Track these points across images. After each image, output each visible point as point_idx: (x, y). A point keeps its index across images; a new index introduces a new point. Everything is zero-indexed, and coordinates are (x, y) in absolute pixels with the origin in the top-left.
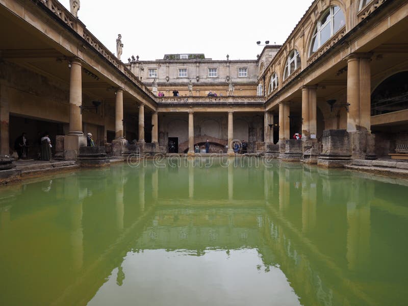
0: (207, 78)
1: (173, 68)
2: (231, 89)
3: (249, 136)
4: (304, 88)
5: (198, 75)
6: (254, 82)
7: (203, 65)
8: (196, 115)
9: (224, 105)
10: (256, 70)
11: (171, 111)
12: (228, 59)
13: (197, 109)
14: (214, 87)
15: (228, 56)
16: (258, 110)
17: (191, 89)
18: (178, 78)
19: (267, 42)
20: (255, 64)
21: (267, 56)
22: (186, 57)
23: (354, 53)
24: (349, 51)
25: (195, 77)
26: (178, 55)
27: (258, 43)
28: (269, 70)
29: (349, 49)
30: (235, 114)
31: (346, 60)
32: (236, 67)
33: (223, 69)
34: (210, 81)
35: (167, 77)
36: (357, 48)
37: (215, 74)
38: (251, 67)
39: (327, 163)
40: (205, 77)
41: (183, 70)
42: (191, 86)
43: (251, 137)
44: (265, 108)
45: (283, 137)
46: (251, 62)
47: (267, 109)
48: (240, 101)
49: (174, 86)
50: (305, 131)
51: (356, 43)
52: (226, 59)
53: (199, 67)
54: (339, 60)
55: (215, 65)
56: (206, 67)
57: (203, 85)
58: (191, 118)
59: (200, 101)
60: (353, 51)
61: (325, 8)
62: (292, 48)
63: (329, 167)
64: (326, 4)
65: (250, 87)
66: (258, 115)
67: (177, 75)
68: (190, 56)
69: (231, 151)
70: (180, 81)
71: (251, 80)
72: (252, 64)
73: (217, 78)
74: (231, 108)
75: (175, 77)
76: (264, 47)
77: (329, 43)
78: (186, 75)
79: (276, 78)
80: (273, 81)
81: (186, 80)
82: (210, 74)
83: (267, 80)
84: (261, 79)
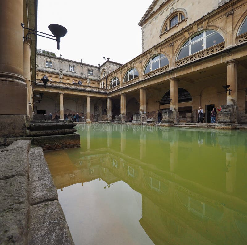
0: (68, 71)
1: (41, 58)
2: (89, 82)
3: (95, 111)
4: (141, 88)
5: (61, 68)
6: (98, 80)
7: (65, 62)
8: (65, 95)
9: (85, 91)
10: (98, 72)
11: (46, 91)
12: (81, 62)
13: (66, 91)
14: (72, 78)
15: (82, 60)
16: (104, 96)
17: (62, 77)
18: (45, 67)
19: (108, 59)
20: (97, 69)
21: (108, 67)
22: (41, 52)
23: (174, 78)
24: (172, 76)
25: (59, 69)
27: (104, 58)
28: (112, 75)
29: (172, 75)
30: (91, 97)
31: (170, 80)
32: (87, 68)
33: (79, 68)
34: (70, 74)
36: (176, 76)
37: (73, 70)
38: (96, 70)
39: (167, 124)
40: (66, 70)
41: (49, 62)
42: (62, 75)
43: (96, 112)
44: (108, 96)
45: (123, 113)
46: (95, 67)
47: (109, 97)
48: (94, 90)
49: (41, 72)
50: (142, 110)
51: (176, 74)
52: (80, 62)
53: (62, 62)
54: (166, 79)
55: (73, 64)
56: (67, 64)
57: (66, 76)
58: (61, 97)
59: (69, 86)
60: (174, 77)
61: (156, 53)
62: (132, 67)
63: (168, 126)
64: (157, 52)
65: (95, 82)
66: (100, 100)
67: (44, 64)
68: (44, 52)
69: (89, 120)
70: (47, 70)
71: (95, 78)
72: (96, 68)
73: (75, 73)
74: (89, 93)
75: (43, 66)
76: (106, 61)
77: (158, 70)
78: (51, 66)
79: (116, 80)
80: (113, 81)
81: (52, 70)
82: (70, 69)
83: (109, 80)
84: (103, 79)
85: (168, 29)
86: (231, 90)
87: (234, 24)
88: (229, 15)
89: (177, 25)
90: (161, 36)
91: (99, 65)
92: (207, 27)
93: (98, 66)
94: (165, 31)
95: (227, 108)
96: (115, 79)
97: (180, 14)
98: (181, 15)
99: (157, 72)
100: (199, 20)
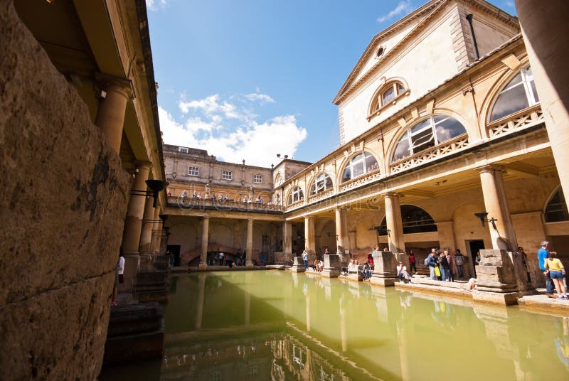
0: (221, 180)
1: (182, 164)
2: (252, 196)
3: (263, 244)
4: (337, 208)
5: (211, 176)
6: (269, 190)
7: (218, 166)
8: (212, 220)
10: (270, 178)
12: (244, 164)
13: (215, 214)
15: (244, 161)
16: (277, 219)
18: (187, 176)
19: (286, 156)
20: (269, 172)
22: (185, 151)
25: (208, 178)
26: (177, 147)
27: (279, 155)
28: (291, 183)
30: (255, 222)
31: (383, 196)
32: (252, 173)
33: (239, 173)
34: (224, 182)
35: (175, 173)
37: (230, 177)
38: (266, 175)
40: (219, 178)
41: (194, 168)
43: (265, 246)
44: (285, 218)
46: (266, 170)
47: (287, 219)
48: (260, 208)
49: (181, 183)
50: (341, 247)
52: (242, 163)
53: (213, 167)
55: (230, 169)
56: (220, 169)
60: (390, 190)
61: (358, 150)
62: (322, 171)
64: (359, 148)
67: (187, 172)
68: (191, 150)
70: (190, 179)
71: (265, 187)
73: (232, 181)
74: (251, 215)
75: (184, 174)
76: (282, 160)
77: (363, 178)
78: (197, 173)
79: (298, 191)
80: (294, 193)
81: (196, 179)
82: (224, 176)
83: (286, 190)
84: (278, 189)
85: (380, 107)
86: (496, 220)
87: (477, 105)
88: (466, 92)
89: (394, 102)
90: (370, 119)
91: (273, 166)
92: (433, 110)
93: (271, 168)
94: (376, 111)
95: (492, 256)
96: (296, 189)
97: (397, 84)
98: (400, 86)
99: (362, 180)
100: (418, 100)
